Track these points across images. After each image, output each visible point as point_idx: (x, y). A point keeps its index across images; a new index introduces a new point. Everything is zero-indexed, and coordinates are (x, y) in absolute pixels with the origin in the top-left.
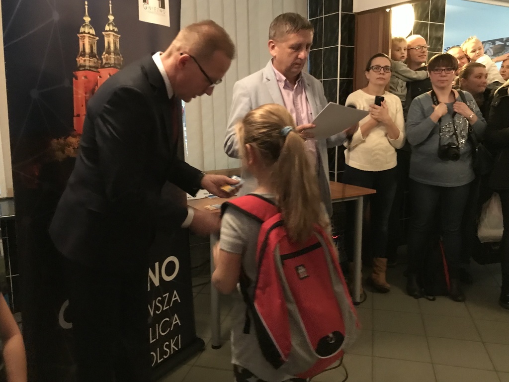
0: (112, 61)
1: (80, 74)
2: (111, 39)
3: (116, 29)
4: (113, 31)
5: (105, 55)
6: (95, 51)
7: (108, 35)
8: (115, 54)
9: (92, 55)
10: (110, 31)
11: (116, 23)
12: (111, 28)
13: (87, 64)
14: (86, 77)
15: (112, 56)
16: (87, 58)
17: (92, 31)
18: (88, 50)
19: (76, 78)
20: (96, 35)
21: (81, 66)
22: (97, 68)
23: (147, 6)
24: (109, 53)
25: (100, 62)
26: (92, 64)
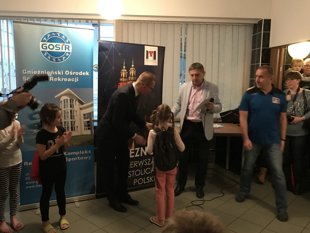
0: (132, 79)
1: (121, 84)
2: (132, 72)
3: (134, 69)
4: (133, 70)
5: (130, 77)
6: (126, 76)
7: (131, 71)
8: (133, 77)
9: (125, 78)
10: (132, 70)
11: (134, 67)
12: (133, 69)
13: (123, 80)
14: (123, 84)
15: (132, 77)
16: (123, 79)
17: (126, 71)
18: (124, 76)
19: (119, 85)
20: (127, 72)
21: (121, 81)
22: (127, 81)
23: (148, 60)
24: (131, 77)
25: (128, 79)
26: (125, 80)
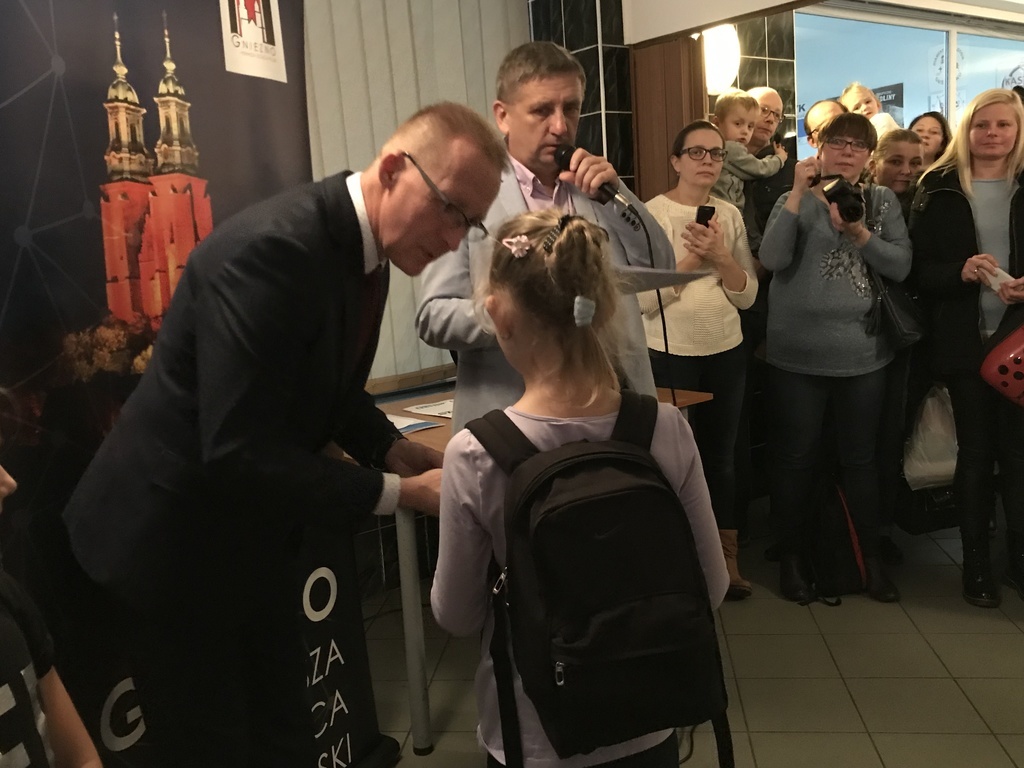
0: (177, 159)
1: (114, 189)
2: (173, 112)
3: (181, 91)
4: (176, 94)
5: (161, 147)
6: (140, 138)
7: (168, 106)
8: (182, 144)
9: (134, 147)
10: (169, 94)
11: (180, 77)
12: (172, 88)
13: (126, 166)
14: (124, 195)
15: (177, 148)
16: (125, 155)
17: (133, 97)
18: (125, 138)
19: (107, 199)
20: (140, 106)
21: (115, 172)
22: (146, 175)
23: (240, 40)
24: (169, 142)
25: (151, 161)
26: (135, 167)
